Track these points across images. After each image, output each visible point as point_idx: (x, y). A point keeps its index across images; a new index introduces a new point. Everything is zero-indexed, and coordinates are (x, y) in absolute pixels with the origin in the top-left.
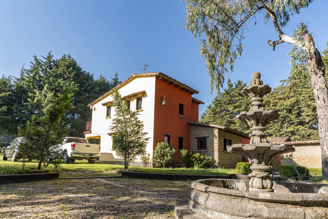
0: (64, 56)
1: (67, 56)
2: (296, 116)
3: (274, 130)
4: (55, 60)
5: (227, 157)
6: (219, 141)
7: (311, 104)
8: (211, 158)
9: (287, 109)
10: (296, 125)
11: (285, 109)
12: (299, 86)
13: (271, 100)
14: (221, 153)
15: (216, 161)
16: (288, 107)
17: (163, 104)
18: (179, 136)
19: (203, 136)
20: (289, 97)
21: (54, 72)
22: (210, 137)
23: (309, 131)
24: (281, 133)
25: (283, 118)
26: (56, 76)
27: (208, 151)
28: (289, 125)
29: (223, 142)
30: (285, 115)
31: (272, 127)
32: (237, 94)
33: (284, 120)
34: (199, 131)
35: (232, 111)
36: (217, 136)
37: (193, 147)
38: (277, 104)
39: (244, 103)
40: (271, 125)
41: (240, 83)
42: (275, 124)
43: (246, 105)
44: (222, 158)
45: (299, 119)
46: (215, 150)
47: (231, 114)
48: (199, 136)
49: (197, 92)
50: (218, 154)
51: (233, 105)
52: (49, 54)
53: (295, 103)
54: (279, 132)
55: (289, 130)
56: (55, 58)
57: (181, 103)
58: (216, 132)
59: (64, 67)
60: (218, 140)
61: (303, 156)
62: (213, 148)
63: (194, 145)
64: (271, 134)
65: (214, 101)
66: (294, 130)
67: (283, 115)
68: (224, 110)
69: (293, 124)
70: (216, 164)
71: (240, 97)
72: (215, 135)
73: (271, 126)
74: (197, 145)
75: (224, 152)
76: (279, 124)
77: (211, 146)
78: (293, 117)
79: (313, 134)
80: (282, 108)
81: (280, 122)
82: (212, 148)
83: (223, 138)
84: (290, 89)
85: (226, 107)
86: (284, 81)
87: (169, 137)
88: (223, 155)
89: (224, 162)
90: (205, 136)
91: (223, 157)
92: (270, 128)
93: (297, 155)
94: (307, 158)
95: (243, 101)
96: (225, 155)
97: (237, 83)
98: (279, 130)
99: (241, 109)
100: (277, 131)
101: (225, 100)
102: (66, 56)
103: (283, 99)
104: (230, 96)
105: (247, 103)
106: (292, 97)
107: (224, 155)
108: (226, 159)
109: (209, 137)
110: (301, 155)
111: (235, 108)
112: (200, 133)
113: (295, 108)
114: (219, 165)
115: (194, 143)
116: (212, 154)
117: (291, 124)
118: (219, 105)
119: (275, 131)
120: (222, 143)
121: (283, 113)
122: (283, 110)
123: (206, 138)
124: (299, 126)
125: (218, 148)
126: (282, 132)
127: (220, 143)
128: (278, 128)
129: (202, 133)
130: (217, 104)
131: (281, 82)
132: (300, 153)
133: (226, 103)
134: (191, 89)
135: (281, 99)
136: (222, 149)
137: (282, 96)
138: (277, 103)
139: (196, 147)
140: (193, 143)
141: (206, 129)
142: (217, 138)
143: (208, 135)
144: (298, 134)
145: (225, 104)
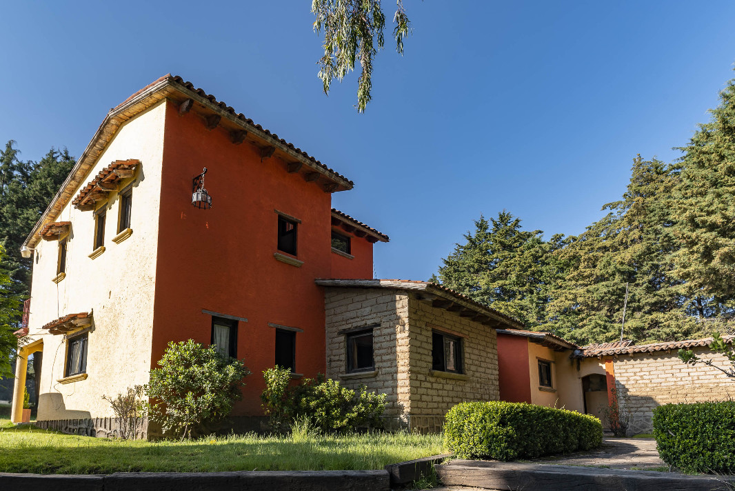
0: (52, 153)
1: (59, 154)
2: (647, 287)
3: (590, 327)
4: (25, 162)
5: (445, 393)
6: (413, 336)
7: (697, 237)
8: (382, 396)
9: (622, 273)
10: (645, 313)
11: (619, 271)
12: (651, 212)
13: (582, 254)
14: (421, 377)
15: (401, 408)
16: (626, 267)
17: (195, 199)
18: (280, 327)
19: (364, 322)
20: (626, 242)
21: (15, 191)
22: (383, 325)
23: (687, 320)
24: (609, 334)
25: (612, 295)
26: (22, 203)
27: (376, 375)
28: (630, 312)
29: (430, 340)
30: (620, 287)
31: (585, 321)
32: (497, 246)
33: (617, 302)
34: (351, 307)
35: (486, 287)
36: (406, 321)
37: (333, 364)
38: (598, 263)
39: (515, 265)
40: (584, 315)
41: (503, 218)
42: (594, 312)
43: (520, 271)
44: (424, 398)
45: (655, 295)
46: (400, 368)
47: (482, 294)
48: (350, 326)
49: (349, 185)
50: (408, 382)
51: (488, 272)
52: (9, 146)
53: (644, 253)
54: (605, 333)
55: (630, 325)
56: (22, 158)
57: (288, 214)
58: (402, 305)
59: (46, 178)
60: (407, 334)
61: (686, 387)
62: (393, 362)
63: (337, 358)
64: (584, 340)
65: (443, 265)
66: (642, 325)
67: (614, 286)
68: (467, 285)
69: (639, 309)
70: (402, 416)
71: (506, 253)
72: (399, 318)
73: (582, 320)
74: (343, 357)
75: (432, 375)
76: (604, 311)
77: (388, 357)
78: (639, 292)
79: (699, 329)
80: (611, 270)
81: (606, 308)
82: (389, 364)
83: (430, 329)
84: (630, 222)
85: (472, 280)
86: (613, 206)
87: (233, 326)
88: (429, 385)
89: (435, 411)
90: (369, 322)
91: (430, 392)
92: (580, 324)
93: (666, 384)
94: (699, 391)
95: (512, 261)
96: (440, 386)
97: (497, 219)
98: (605, 327)
99: (507, 282)
100: (598, 329)
101: (469, 262)
102: (55, 153)
103: (611, 250)
104: (481, 250)
105: (522, 266)
106: (633, 241)
107: (435, 386)
108: (440, 399)
109: (379, 325)
110: (679, 383)
111: (493, 280)
112: (352, 314)
113: (645, 269)
114: (413, 419)
115: (337, 349)
116: (390, 383)
117: (634, 310)
118: (456, 275)
119: (594, 330)
120: (425, 345)
121: (612, 283)
122: (613, 274)
123: (371, 330)
124: (654, 315)
125: (407, 361)
126: (613, 331)
127: (418, 344)
128: (602, 323)
129: (359, 313)
130: (450, 272)
131: (604, 208)
132: (677, 378)
133: (472, 270)
134: (322, 169)
135: (605, 249)
136: (424, 365)
137: (608, 243)
138: (597, 259)
139: (341, 363)
140: (334, 352)
141: (372, 297)
142: (407, 327)
143: (377, 321)
144: (653, 334)
145: (469, 271)
